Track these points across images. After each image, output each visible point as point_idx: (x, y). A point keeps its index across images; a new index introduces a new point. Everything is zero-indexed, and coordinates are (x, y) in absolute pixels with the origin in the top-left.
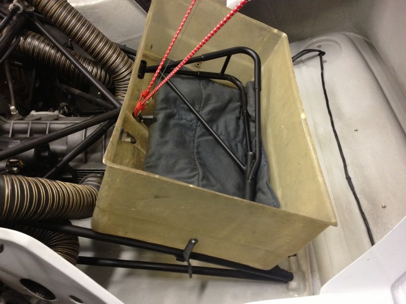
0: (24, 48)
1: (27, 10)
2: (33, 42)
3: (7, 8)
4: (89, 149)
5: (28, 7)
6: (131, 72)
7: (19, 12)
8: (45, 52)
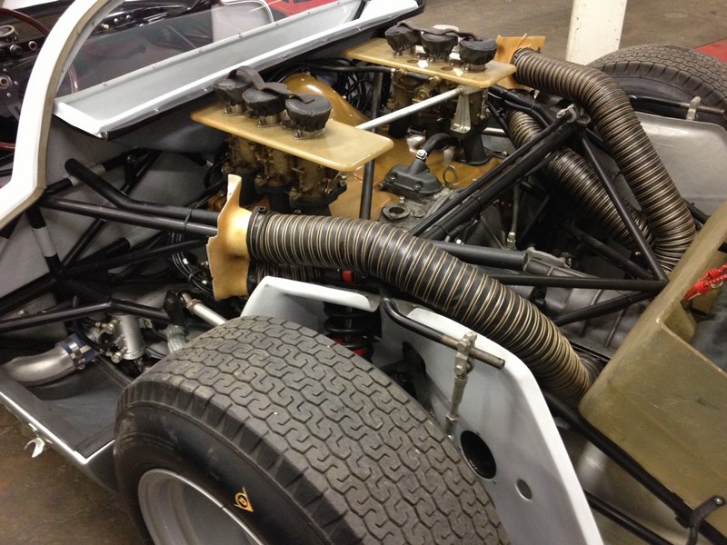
0: (553, 168)
1: (579, 121)
2: (567, 163)
3: (554, 114)
4: (593, 320)
5: (582, 118)
6: (690, 243)
7: (568, 121)
8: (579, 179)
